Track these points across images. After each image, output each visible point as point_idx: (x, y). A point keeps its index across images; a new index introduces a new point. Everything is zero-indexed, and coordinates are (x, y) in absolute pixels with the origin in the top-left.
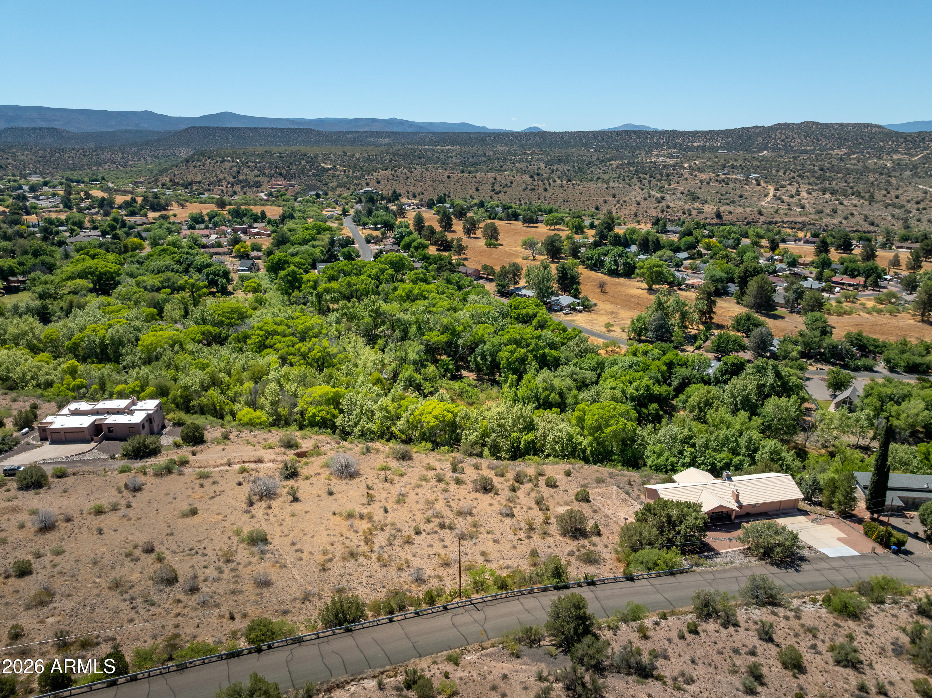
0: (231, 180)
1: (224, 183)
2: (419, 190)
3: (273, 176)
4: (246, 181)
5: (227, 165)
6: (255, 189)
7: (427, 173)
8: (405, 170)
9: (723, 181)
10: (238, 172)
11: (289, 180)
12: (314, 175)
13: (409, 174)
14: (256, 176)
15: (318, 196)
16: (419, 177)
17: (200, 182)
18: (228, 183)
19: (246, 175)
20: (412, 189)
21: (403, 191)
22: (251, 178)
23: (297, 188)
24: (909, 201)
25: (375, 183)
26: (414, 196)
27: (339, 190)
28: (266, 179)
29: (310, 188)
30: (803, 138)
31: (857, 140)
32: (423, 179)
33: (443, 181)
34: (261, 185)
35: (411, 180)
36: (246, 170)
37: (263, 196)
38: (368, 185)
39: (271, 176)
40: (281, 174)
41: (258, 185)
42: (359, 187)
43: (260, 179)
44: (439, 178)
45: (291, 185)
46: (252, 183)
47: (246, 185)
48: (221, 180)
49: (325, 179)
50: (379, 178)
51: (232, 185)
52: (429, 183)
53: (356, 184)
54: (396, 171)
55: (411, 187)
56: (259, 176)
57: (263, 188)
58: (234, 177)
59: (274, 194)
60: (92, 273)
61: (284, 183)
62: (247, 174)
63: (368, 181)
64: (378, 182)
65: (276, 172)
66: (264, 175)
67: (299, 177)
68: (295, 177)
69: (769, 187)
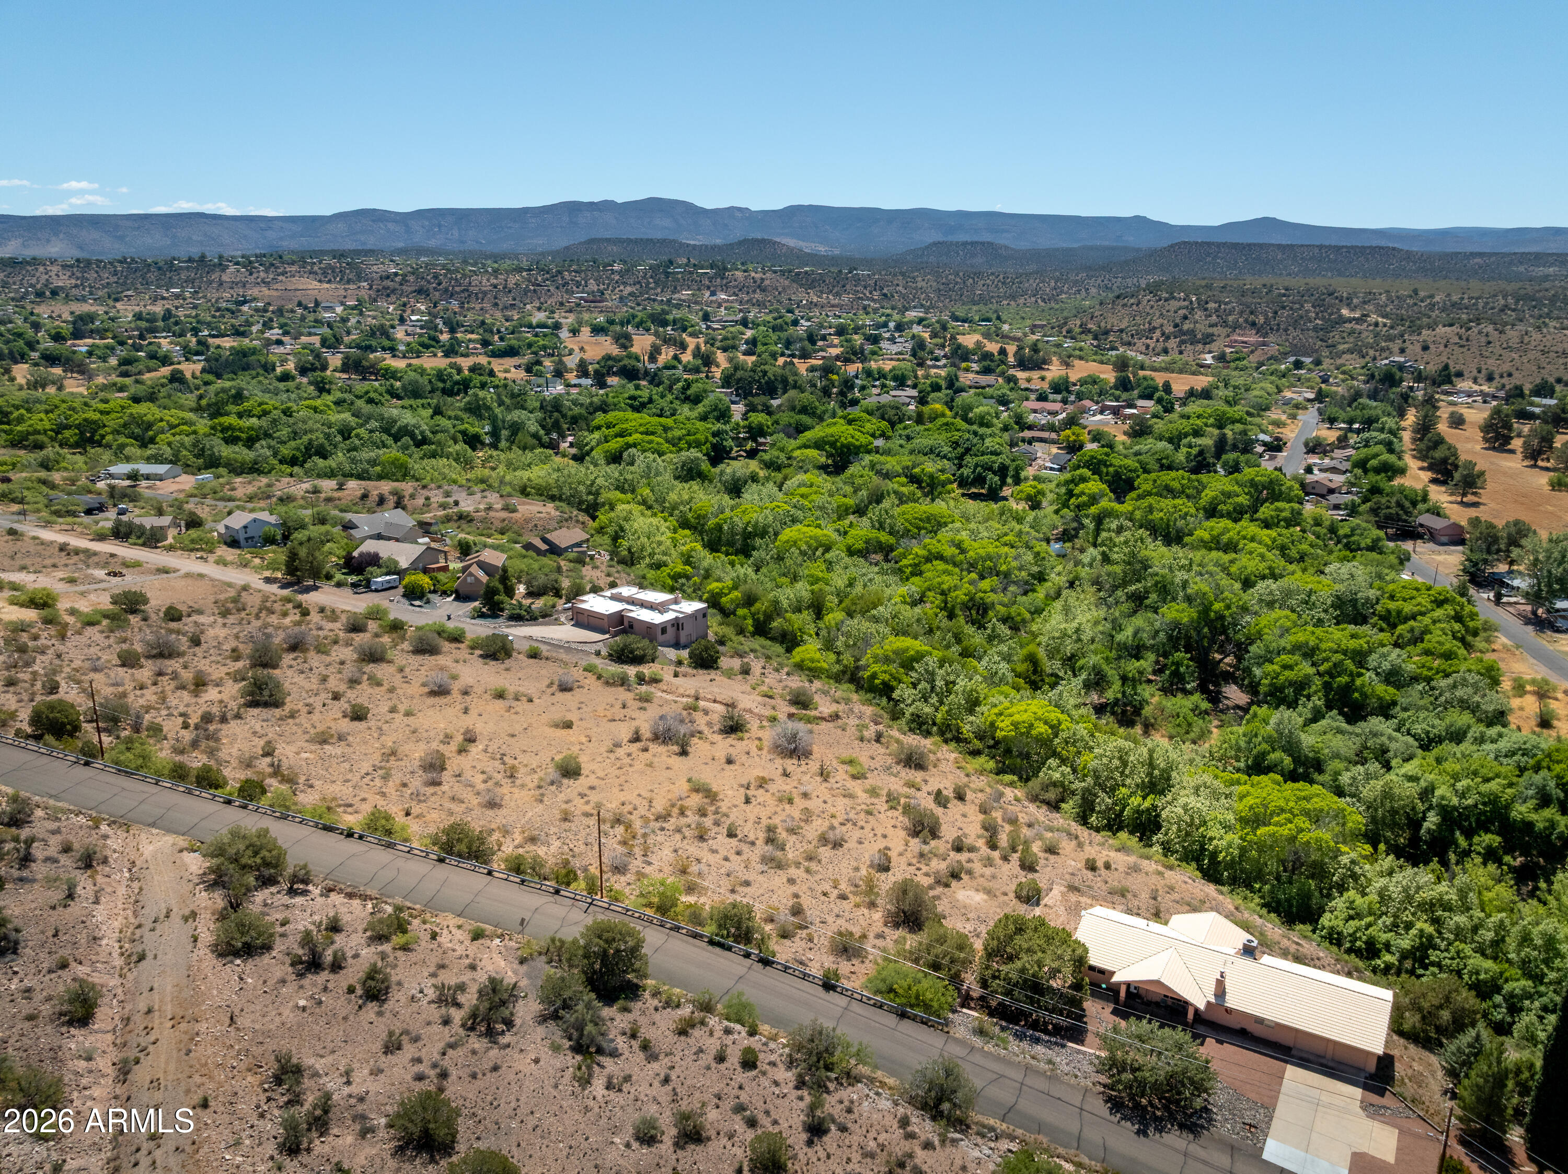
0: (1169, 329)
1: (1157, 334)
2: (1506, 367)
3: (1240, 327)
4: (1192, 332)
5: (1174, 305)
6: (1200, 347)
7: (1536, 336)
8: (1490, 328)
10: (1186, 317)
11: (1265, 335)
12: (1315, 329)
13: (1495, 335)
14: (1211, 326)
15: (1298, 365)
16: (1514, 342)
17: (1121, 331)
18: (1163, 334)
19: (1196, 322)
20: (1491, 364)
21: (1470, 369)
22: (1202, 328)
23: (1273, 349)
25: (1418, 348)
26: (1490, 378)
27: (1346, 357)
28: (1225, 331)
29: (1293, 350)
32: (1523, 346)
34: (1211, 342)
35: (1495, 347)
36: (1199, 315)
37: (1209, 359)
38: (1402, 351)
39: (1235, 327)
40: (1253, 324)
41: (1208, 339)
42: (1384, 355)
43: (1215, 330)
45: (1264, 344)
46: (1199, 336)
47: (1189, 339)
48: (1154, 328)
49: (1335, 337)
50: (1431, 340)
51: (1167, 338)
53: (1383, 349)
54: (1469, 329)
55: (1490, 361)
57: (1213, 345)
58: (1176, 326)
59: (1229, 357)
60: (833, 444)
62: (1200, 323)
63: (1407, 344)
64: (1426, 348)
65: (1247, 320)
66: (1225, 324)
67: (1286, 330)
68: (1278, 330)
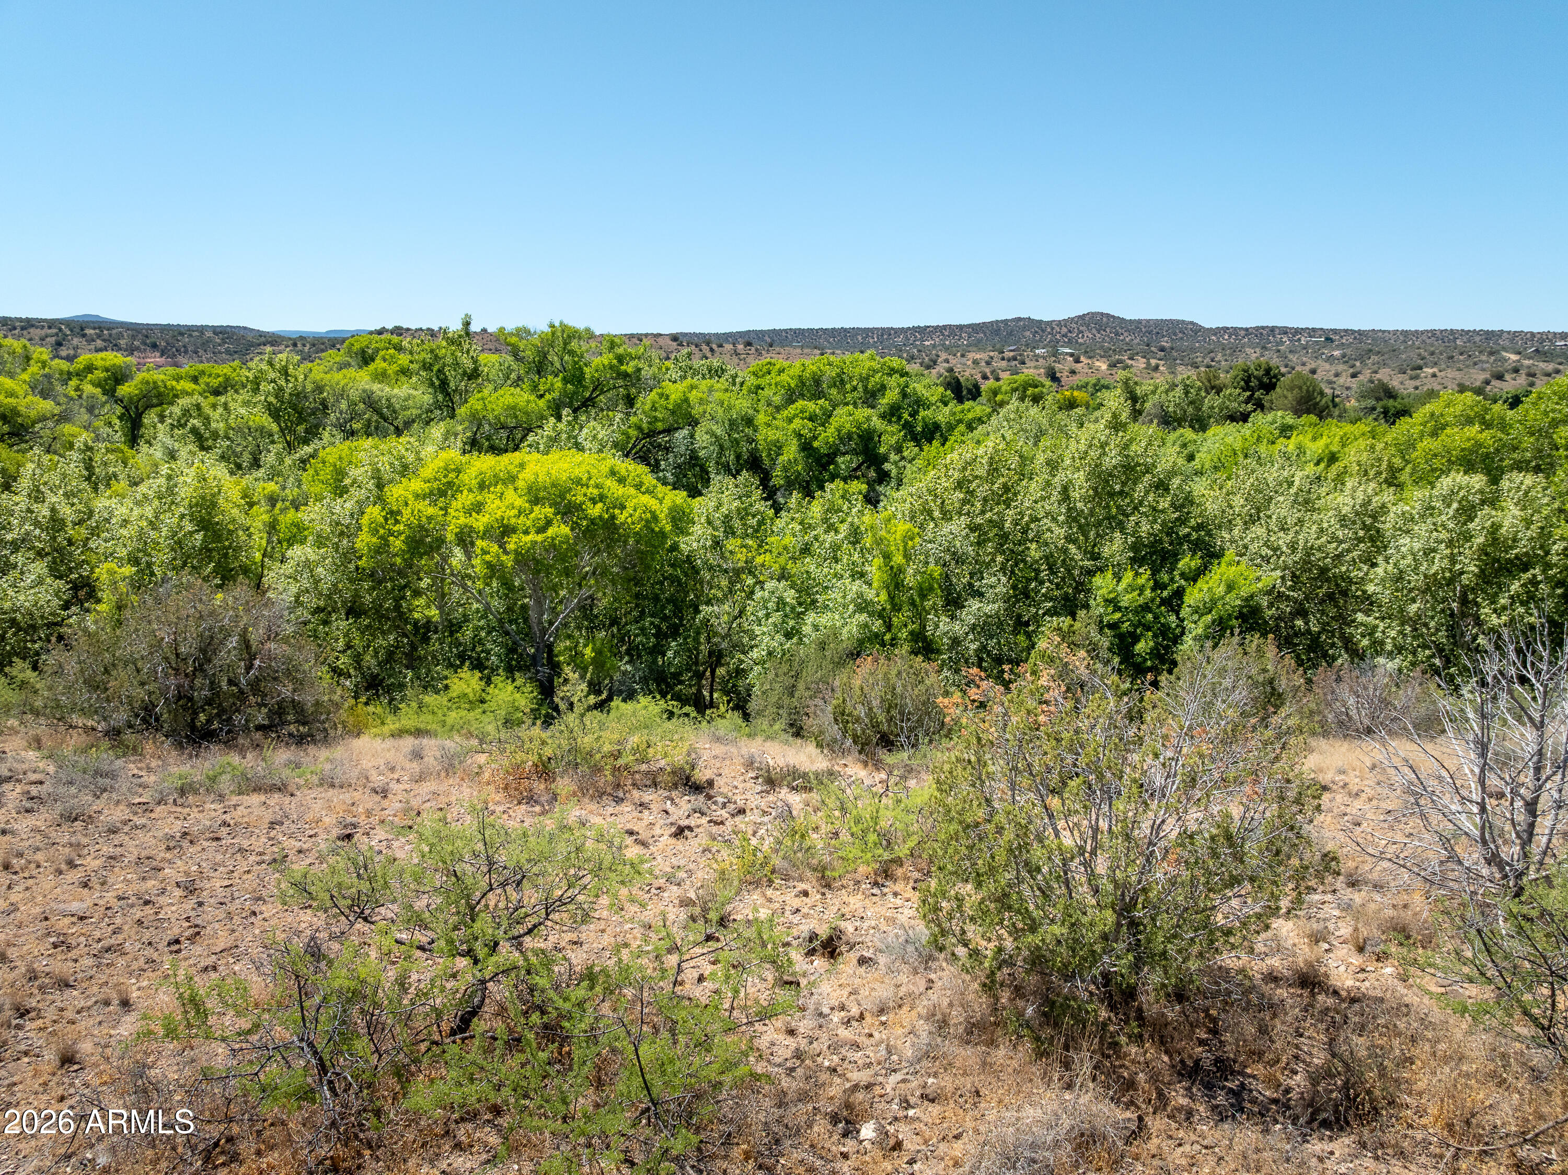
5: (36, 333)
9: (1015, 359)
10: (59, 344)
11: (173, 356)
14: (98, 350)
24: (1337, 375)
30: (1094, 331)
31: (1175, 334)
36: (76, 339)
39: (131, 350)
56: (105, 349)
61: (161, 362)
66: (117, 347)
67: (196, 353)
68: (186, 352)
69: (1098, 364)
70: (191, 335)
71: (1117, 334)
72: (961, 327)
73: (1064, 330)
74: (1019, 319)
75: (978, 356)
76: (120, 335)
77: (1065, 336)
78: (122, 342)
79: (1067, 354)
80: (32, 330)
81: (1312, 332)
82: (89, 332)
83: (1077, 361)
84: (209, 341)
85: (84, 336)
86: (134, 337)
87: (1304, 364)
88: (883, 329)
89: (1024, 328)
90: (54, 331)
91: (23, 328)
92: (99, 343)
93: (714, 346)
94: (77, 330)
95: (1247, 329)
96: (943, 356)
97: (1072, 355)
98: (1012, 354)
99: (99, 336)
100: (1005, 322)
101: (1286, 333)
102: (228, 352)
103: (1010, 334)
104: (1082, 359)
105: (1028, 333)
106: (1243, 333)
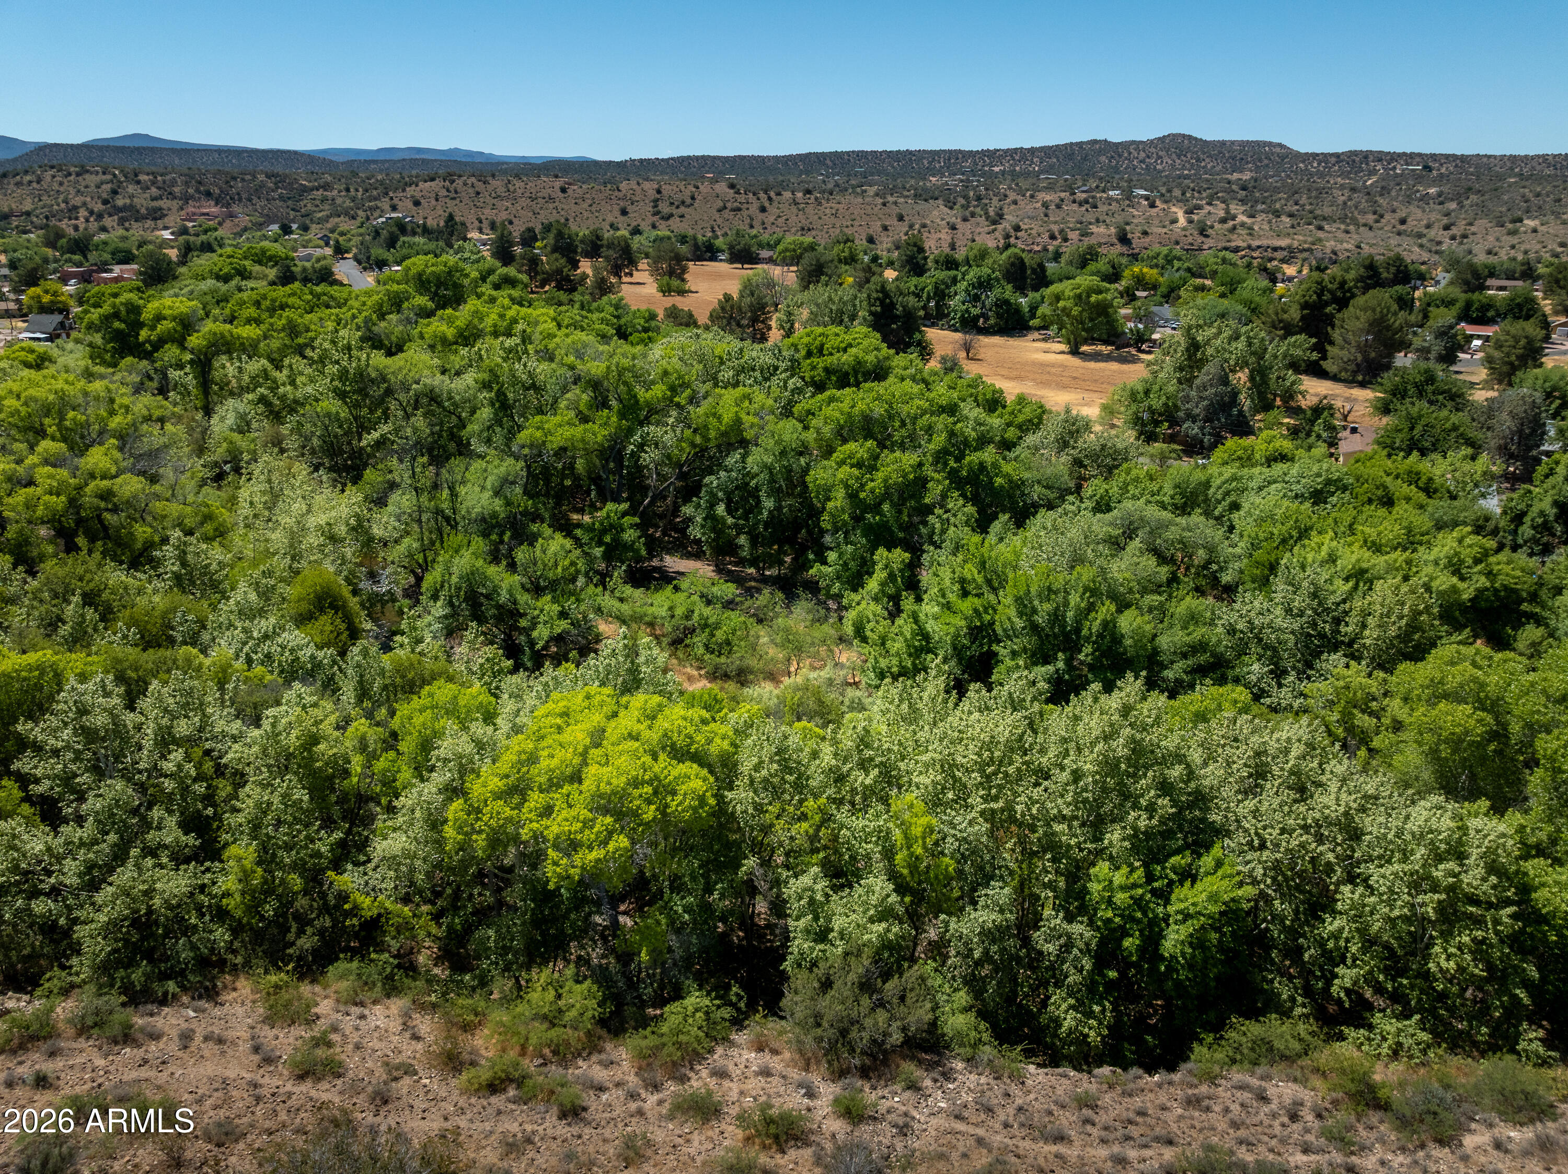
0: (98, 207)
1: (83, 213)
2: (504, 215)
3: (192, 198)
4: (130, 208)
5: (91, 179)
6: (149, 223)
7: (518, 184)
8: (473, 179)
9: (1087, 202)
10: (115, 192)
11: (228, 205)
13: (480, 186)
14: (154, 199)
15: (287, 230)
16: (501, 190)
17: (28, 214)
18: (92, 213)
19: (132, 197)
20: (488, 213)
22: (142, 201)
23: (244, 220)
25: (410, 204)
27: (334, 221)
28: (175, 204)
29: (270, 220)
32: (511, 195)
33: (551, 199)
34: (164, 216)
35: (485, 197)
36: (131, 189)
37: (167, 235)
38: (394, 208)
39: (186, 198)
40: (208, 194)
41: (156, 215)
42: (376, 214)
43: (163, 203)
44: (544, 193)
45: (231, 216)
46: (143, 211)
47: (129, 214)
48: (75, 208)
50: (418, 195)
51: (100, 217)
52: (523, 202)
53: (370, 208)
54: (452, 182)
55: (487, 211)
56: (160, 198)
57: (167, 221)
58: (105, 202)
59: (191, 231)
61: (214, 210)
62: (134, 195)
63: (396, 201)
64: (417, 203)
65: (198, 191)
66: (172, 196)
67: (250, 200)
68: (240, 200)
69: (1174, 209)
70: (243, 180)
71: (1198, 160)
72: (1032, 151)
73: (1142, 155)
74: (1095, 142)
75: (1048, 198)
76: (173, 183)
77: (1142, 161)
78: (176, 190)
79: (1142, 196)
80: (87, 176)
81: (1409, 158)
82: (143, 177)
83: (1152, 205)
84: (262, 185)
85: (138, 182)
86: (187, 184)
87: (1394, 211)
88: (950, 152)
89: (1100, 152)
90: (109, 177)
91: (78, 174)
92: (154, 190)
93: (772, 194)
94: (131, 176)
95: (1337, 155)
96: (1012, 196)
97: (1147, 198)
98: (1084, 195)
99: (153, 183)
100: (1080, 144)
101: (1380, 160)
102: (281, 198)
103: (1085, 159)
104: (1158, 203)
105: (1103, 159)
106: (1333, 160)
